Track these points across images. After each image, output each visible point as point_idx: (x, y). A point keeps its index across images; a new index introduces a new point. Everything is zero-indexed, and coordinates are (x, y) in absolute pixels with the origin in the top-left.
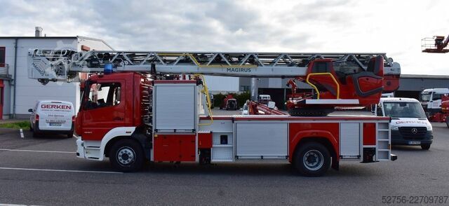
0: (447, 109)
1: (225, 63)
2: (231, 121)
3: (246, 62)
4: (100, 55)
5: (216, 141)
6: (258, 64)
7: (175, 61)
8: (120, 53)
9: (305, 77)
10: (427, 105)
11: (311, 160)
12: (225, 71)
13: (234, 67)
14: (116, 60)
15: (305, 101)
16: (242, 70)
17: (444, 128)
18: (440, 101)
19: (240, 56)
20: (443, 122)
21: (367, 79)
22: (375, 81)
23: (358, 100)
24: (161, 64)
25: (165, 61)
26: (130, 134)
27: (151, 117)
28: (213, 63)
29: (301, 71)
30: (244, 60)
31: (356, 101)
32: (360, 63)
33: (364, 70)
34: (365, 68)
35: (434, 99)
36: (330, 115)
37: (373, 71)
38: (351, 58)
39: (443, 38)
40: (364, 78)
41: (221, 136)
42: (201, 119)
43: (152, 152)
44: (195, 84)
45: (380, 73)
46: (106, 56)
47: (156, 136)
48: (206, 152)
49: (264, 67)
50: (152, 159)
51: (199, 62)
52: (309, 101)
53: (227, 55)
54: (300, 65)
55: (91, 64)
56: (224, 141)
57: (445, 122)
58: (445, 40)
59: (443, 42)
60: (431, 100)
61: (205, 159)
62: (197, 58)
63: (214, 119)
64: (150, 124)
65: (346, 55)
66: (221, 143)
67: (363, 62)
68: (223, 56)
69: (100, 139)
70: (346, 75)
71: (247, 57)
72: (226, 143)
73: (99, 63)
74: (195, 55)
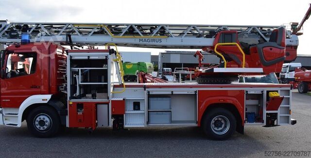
0: (299, 78)
1: (137, 34)
2: (143, 88)
3: (157, 33)
4: (18, 26)
5: (130, 107)
6: (168, 35)
7: (90, 32)
8: (38, 24)
9: (213, 47)
10: (284, 76)
11: (218, 124)
12: (137, 42)
13: (146, 37)
14: (33, 31)
15: (213, 69)
16: (154, 40)
17: (296, 93)
18: (294, 72)
19: (152, 27)
20: (295, 88)
21: (271, 49)
22: (277, 51)
23: (262, 69)
24: (77, 35)
25: (80, 32)
26: (46, 102)
27: (66, 85)
28: (126, 34)
29: (209, 42)
30: (155, 32)
31: (261, 70)
32: (262, 35)
33: (265, 41)
34: (268, 39)
35: (290, 71)
36: (234, 83)
37: (276, 42)
38: (254, 31)
39: (297, 24)
40: (268, 49)
41: (134, 103)
42: (115, 86)
43: (68, 118)
44: (108, 53)
45: (283, 44)
46: (24, 28)
47: (71, 103)
48: (119, 118)
49: (174, 38)
50: (68, 125)
51: (113, 33)
52: (216, 70)
53: (139, 26)
54: (208, 36)
55: (10, 35)
56: (137, 108)
57: (296, 88)
58: (298, 25)
59: (297, 27)
60: (288, 71)
61: (118, 125)
62: (111, 30)
63: (127, 86)
64: (66, 92)
65: (249, 27)
66: (135, 109)
67: (265, 34)
68: (136, 28)
69: (17, 106)
70: (250, 45)
71: (158, 28)
72: (139, 109)
73: (18, 35)
74: (109, 26)
